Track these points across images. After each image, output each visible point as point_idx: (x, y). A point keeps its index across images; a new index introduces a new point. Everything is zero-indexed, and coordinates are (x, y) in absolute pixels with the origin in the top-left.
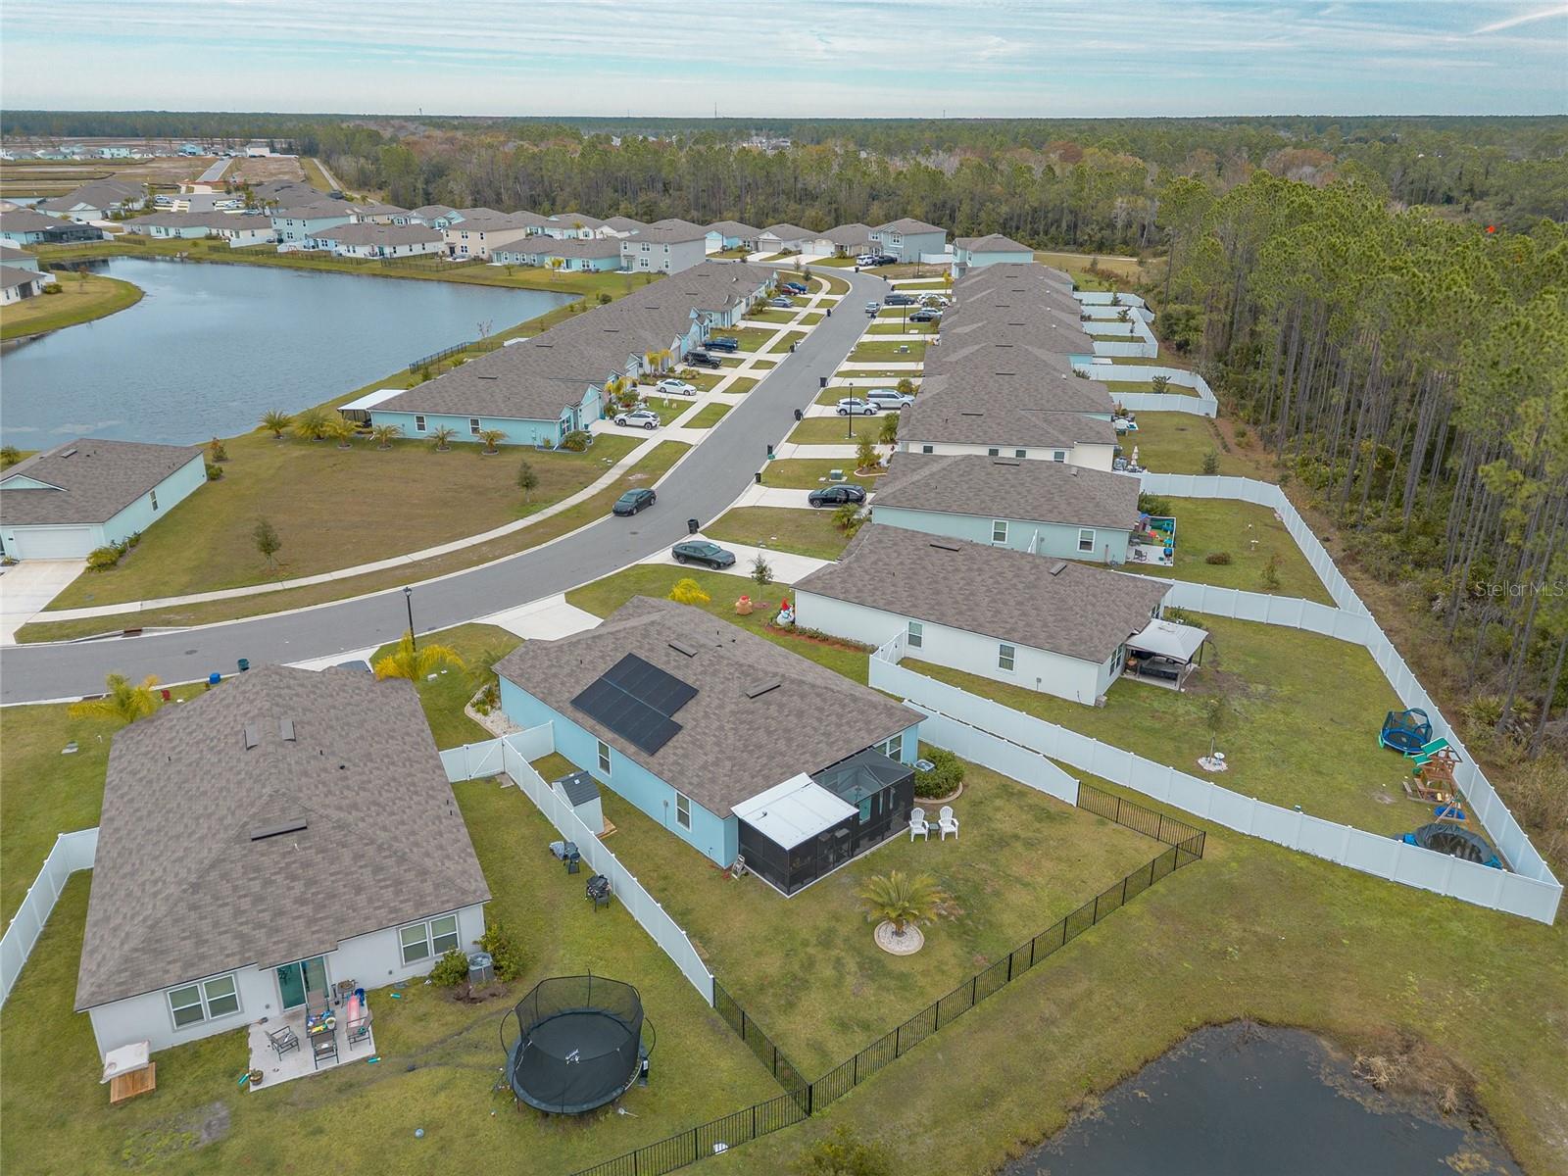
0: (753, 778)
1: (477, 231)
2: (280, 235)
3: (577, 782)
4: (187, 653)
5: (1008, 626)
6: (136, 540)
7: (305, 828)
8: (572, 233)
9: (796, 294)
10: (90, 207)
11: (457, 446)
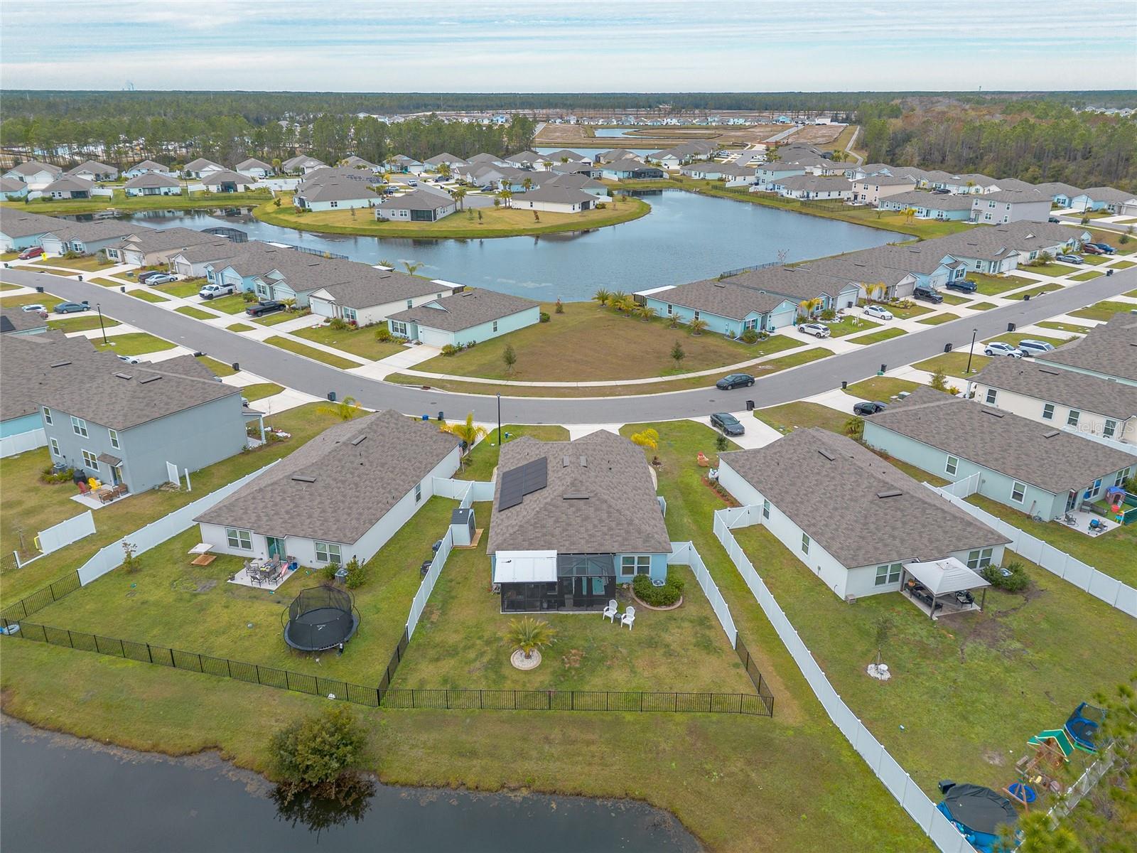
0: (523, 541)
1: (875, 184)
2: (758, 180)
3: (461, 512)
4: (432, 403)
5: (813, 521)
6: (472, 346)
7: (313, 482)
8: (966, 189)
9: (1100, 254)
10: (674, 157)
11: (682, 326)
